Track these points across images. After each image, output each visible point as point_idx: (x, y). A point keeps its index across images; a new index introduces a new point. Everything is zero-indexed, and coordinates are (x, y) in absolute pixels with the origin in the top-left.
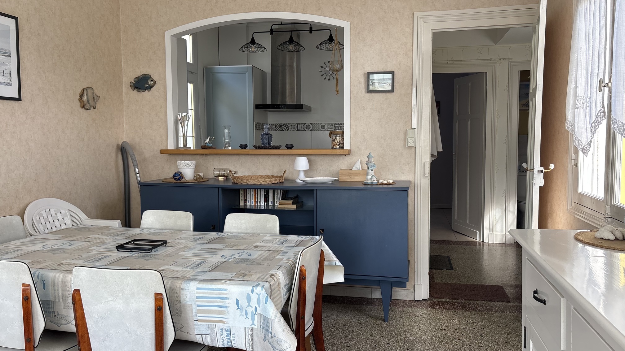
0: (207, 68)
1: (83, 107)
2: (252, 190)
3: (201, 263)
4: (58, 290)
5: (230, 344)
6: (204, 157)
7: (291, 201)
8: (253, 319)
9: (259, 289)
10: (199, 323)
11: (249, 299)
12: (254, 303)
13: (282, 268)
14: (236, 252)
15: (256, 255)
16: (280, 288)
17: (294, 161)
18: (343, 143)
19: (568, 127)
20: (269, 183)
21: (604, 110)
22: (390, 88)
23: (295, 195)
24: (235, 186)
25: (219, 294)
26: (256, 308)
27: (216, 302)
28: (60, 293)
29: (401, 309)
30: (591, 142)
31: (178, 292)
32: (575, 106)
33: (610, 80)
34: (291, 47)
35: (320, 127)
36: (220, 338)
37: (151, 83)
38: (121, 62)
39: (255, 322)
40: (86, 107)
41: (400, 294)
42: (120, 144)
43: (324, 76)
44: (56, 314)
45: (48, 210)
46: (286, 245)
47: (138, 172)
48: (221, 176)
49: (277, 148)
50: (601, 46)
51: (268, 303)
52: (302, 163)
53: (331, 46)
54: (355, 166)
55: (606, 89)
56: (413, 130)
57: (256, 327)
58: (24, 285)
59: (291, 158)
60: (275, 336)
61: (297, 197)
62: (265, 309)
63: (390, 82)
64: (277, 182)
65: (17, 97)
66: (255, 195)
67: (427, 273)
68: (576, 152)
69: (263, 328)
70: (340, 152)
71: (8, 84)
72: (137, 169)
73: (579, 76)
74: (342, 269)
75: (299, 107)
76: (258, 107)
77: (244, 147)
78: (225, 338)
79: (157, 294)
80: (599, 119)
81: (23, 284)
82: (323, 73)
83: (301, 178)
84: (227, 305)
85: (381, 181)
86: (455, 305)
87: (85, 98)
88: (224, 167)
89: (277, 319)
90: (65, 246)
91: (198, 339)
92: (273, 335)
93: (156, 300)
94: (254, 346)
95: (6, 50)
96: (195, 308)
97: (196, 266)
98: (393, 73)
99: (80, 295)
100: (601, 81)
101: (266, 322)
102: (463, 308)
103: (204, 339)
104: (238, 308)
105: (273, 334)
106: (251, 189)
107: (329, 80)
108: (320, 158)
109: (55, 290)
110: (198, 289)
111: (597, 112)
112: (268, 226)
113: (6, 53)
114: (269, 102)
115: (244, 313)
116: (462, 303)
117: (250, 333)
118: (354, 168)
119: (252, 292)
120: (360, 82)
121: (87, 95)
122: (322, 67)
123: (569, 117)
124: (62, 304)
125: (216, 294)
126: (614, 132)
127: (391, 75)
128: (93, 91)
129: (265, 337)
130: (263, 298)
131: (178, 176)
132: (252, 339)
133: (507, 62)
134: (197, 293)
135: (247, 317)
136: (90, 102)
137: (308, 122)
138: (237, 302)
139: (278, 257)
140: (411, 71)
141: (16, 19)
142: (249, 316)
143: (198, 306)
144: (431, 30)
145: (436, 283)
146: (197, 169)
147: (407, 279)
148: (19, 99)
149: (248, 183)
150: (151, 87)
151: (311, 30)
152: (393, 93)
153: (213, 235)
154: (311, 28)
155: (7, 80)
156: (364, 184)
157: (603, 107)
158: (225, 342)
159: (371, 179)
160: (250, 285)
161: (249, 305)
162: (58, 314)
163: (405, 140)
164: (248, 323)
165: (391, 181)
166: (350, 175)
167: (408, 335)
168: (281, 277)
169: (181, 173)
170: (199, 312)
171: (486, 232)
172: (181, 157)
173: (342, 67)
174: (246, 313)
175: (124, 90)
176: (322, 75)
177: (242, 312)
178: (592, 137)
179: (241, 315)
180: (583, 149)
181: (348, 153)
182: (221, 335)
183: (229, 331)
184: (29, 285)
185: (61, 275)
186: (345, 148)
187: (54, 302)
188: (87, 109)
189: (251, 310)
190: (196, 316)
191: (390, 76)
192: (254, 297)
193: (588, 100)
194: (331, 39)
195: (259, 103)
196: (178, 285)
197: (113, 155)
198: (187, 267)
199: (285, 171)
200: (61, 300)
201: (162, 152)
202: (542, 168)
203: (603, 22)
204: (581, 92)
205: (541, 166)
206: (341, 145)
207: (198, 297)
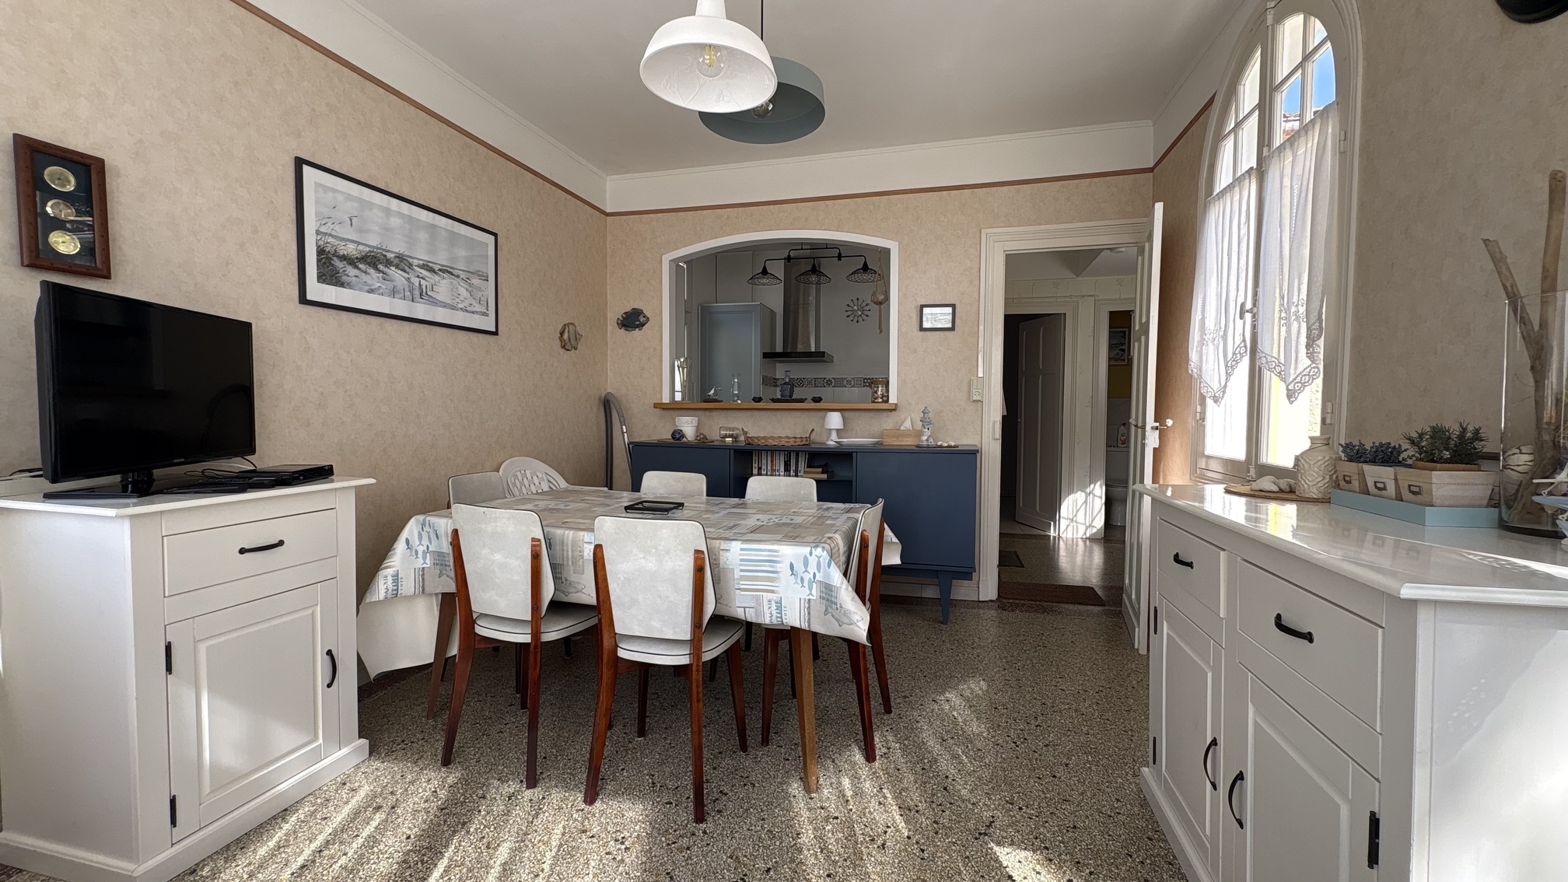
0: (703, 307)
1: (563, 347)
2: (769, 453)
3: (735, 526)
4: (567, 551)
5: (780, 620)
6: (707, 413)
7: (820, 470)
8: (810, 589)
9: (819, 551)
10: (742, 593)
11: (806, 563)
12: (812, 568)
13: (839, 532)
14: (773, 517)
15: (799, 520)
16: (839, 554)
17: (824, 419)
18: (888, 396)
19: (1192, 371)
20: (794, 444)
21: (1245, 344)
22: (950, 325)
23: (824, 463)
24: (749, 447)
25: (769, 556)
26: (815, 574)
27: (765, 566)
28: (570, 554)
29: (962, 610)
30: (1225, 386)
31: (717, 553)
32: (1202, 343)
33: (1254, 304)
34: (814, 278)
35: (845, 382)
36: (767, 612)
37: (642, 319)
38: (606, 295)
39: (814, 592)
40: (566, 347)
41: (962, 591)
42: (603, 396)
43: (851, 318)
44: (563, 580)
45: (523, 472)
46: (832, 512)
47: (625, 431)
48: (729, 436)
49: (802, 401)
50: (1241, 262)
51: (832, 567)
52: (835, 420)
53: (866, 276)
54: (904, 424)
55: (1248, 316)
56: (979, 379)
57: (815, 598)
58: (533, 540)
59: (821, 414)
60: (841, 607)
61: (826, 465)
62: (827, 575)
63: (950, 317)
64: (803, 443)
65: (494, 330)
66: (772, 461)
67: (996, 566)
68: (1203, 399)
69: (824, 598)
70: (884, 406)
71: (485, 314)
72: (624, 427)
73: (1207, 304)
74: (899, 548)
75: (819, 356)
76: (766, 355)
77: (758, 400)
78: (774, 612)
79: (697, 552)
80: (1238, 355)
81: (532, 538)
82: (849, 313)
83: (832, 441)
84: (779, 570)
85: (939, 443)
86: (1033, 608)
87: (566, 336)
88: (732, 426)
89: (844, 587)
90: (561, 506)
91: (740, 614)
92: (838, 606)
93: (696, 559)
94: (811, 623)
95: (483, 272)
96: (737, 574)
97: (731, 528)
98: (953, 306)
99: (603, 551)
100: (1243, 305)
101: (828, 591)
102: (1044, 612)
103: (747, 613)
104: (793, 574)
105: (838, 604)
106: (767, 451)
107: (858, 322)
108: (858, 414)
109: (563, 550)
110: (742, 549)
111: (1236, 347)
112: (802, 492)
113: (484, 276)
114: (779, 349)
115: (799, 581)
116: (1042, 605)
117: (807, 605)
118: (902, 428)
119: (811, 554)
120: (910, 317)
121: (568, 332)
122: (848, 305)
123: (1193, 358)
124: (572, 569)
125: (764, 556)
126: (1260, 369)
127: (951, 308)
128: (576, 327)
129: (826, 610)
130: (824, 562)
131: (678, 435)
132: (809, 613)
133: (1093, 298)
134: (741, 555)
135: (803, 586)
136: (572, 341)
137: (828, 377)
138: (792, 567)
139: (828, 522)
140: (977, 303)
141: (495, 235)
142: (806, 584)
143: (742, 571)
144: (1004, 251)
145: (1004, 582)
146: (698, 428)
147: (973, 568)
148: (496, 333)
149: (767, 443)
150: (643, 325)
151: (840, 257)
152: (953, 332)
153: (736, 500)
154: (840, 254)
155: (483, 310)
156: (918, 446)
157: (1244, 341)
158: (774, 618)
159: (927, 440)
160: (807, 546)
161: (806, 571)
162: (566, 580)
163: (969, 392)
164: (804, 594)
165: (953, 444)
166: (897, 436)
167: (976, 640)
168: (839, 540)
169: (681, 431)
170: (742, 578)
171: (1063, 523)
172: (677, 412)
173: (887, 299)
174: (802, 580)
175: (609, 328)
176: (848, 316)
177: (796, 579)
178: (1227, 380)
179: (796, 583)
180: (1215, 396)
181: (894, 409)
182: (769, 608)
183: (779, 604)
184: (539, 540)
185: (571, 532)
186: (890, 402)
187: (561, 565)
188: (568, 350)
189: (808, 577)
190: (739, 584)
191: (949, 310)
192: (813, 561)
193: (1221, 333)
194: (865, 268)
195: (767, 350)
196: (717, 545)
197: (595, 409)
198: (719, 529)
199: (813, 430)
200: (570, 563)
201: (656, 406)
202: (1157, 424)
203: (1244, 231)
204: (1210, 323)
205: (1155, 422)
206: (885, 399)
207: (741, 560)
